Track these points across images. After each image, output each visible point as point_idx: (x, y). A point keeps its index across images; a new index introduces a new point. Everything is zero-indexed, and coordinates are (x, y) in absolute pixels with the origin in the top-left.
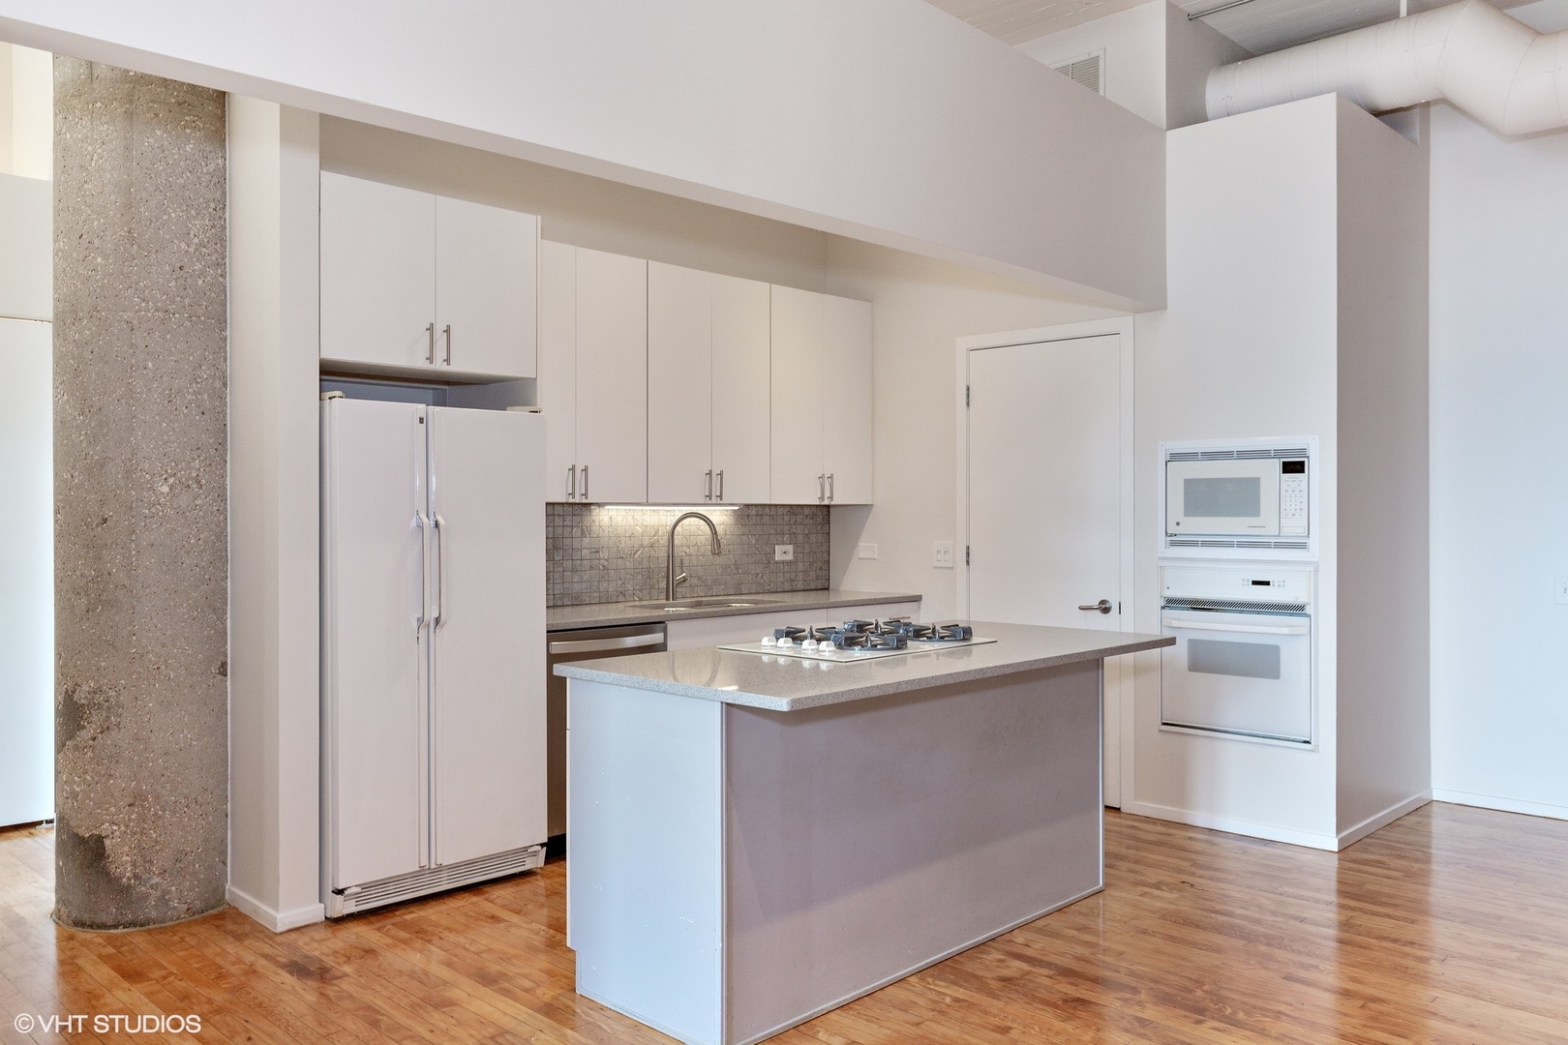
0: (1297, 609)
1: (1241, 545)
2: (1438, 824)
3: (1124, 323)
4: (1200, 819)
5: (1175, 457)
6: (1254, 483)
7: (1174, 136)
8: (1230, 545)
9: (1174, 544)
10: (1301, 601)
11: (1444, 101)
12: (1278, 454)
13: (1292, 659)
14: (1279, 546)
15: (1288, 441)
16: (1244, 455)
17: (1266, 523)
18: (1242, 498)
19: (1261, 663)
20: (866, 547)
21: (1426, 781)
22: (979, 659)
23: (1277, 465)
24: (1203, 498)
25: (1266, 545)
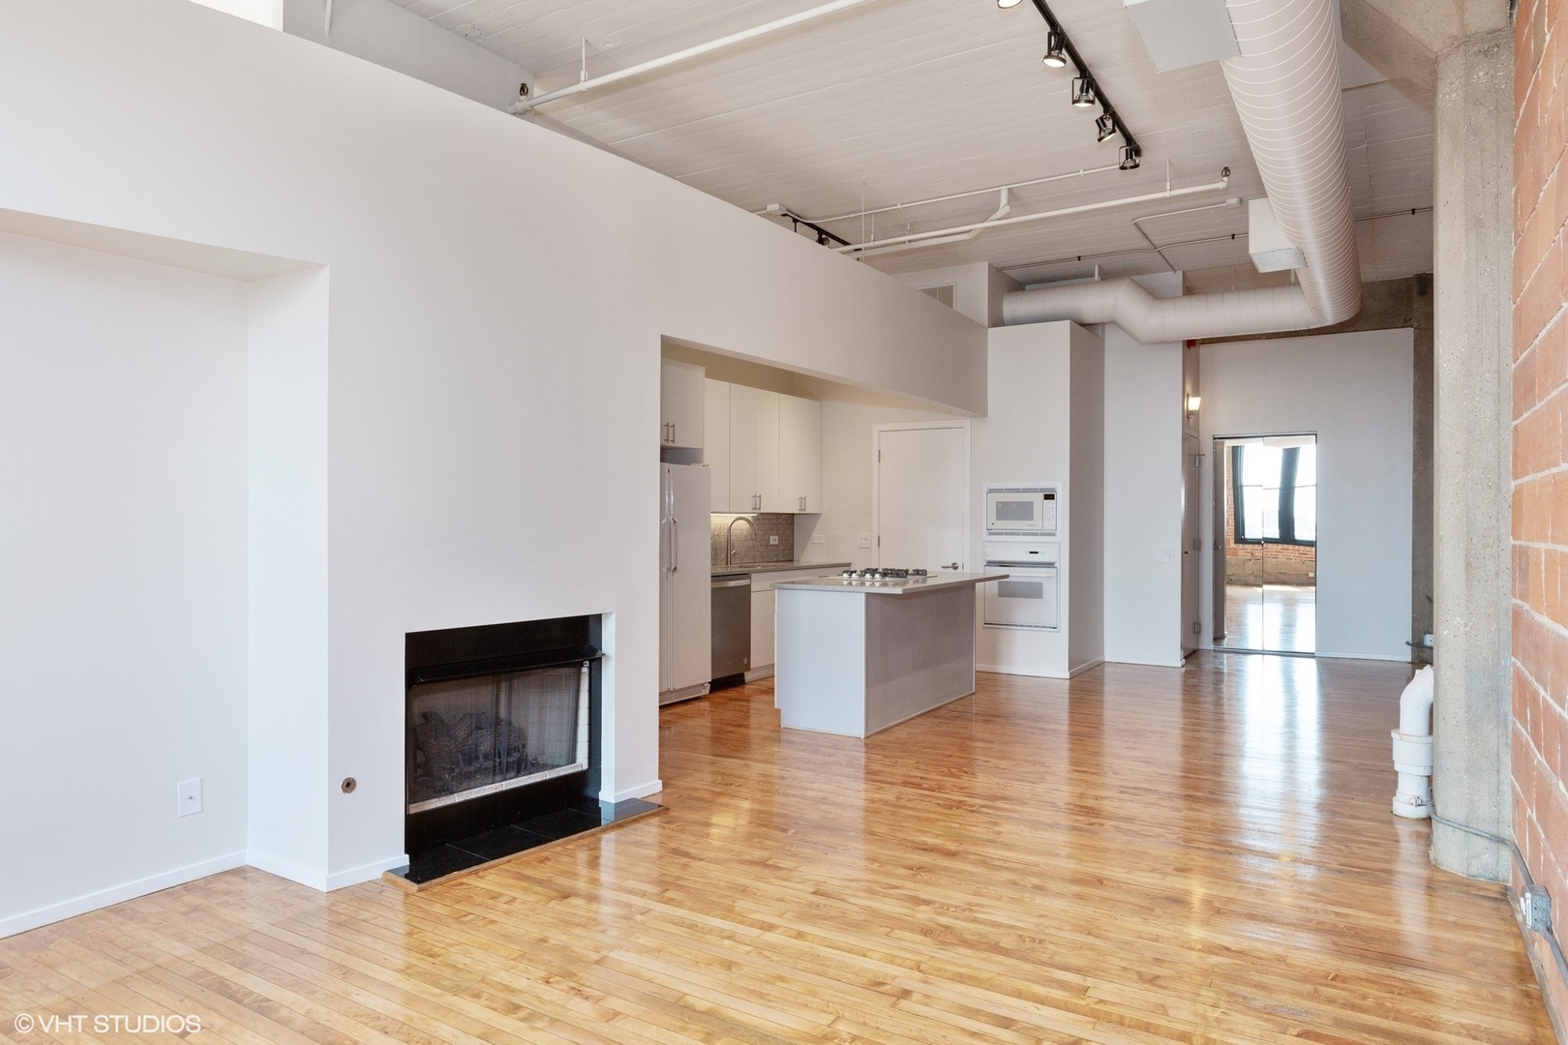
0: (1050, 565)
1: (1024, 534)
2: (1108, 670)
3: (966, 423)
4: (1004, 669)
5: (991, 491)
6: (1031, 504)
7: (991, 331)
8: (1019, 534)
9: (990, 534)
10: (1053, 561)
11: (1113, 323)
12: (1042, 490)
13: (1048, 589)
14: (1042, 534)
15: (1047, 485)
16: (1026, 491)
17: (1036, 524)
18: (1024, 511)
19: (1033, 591)
20: (817, 536)
21: (1102, 653)
22: (931, 582)
23: (1042, 495)
24: (1005, 511)
25: (1036, 534)
